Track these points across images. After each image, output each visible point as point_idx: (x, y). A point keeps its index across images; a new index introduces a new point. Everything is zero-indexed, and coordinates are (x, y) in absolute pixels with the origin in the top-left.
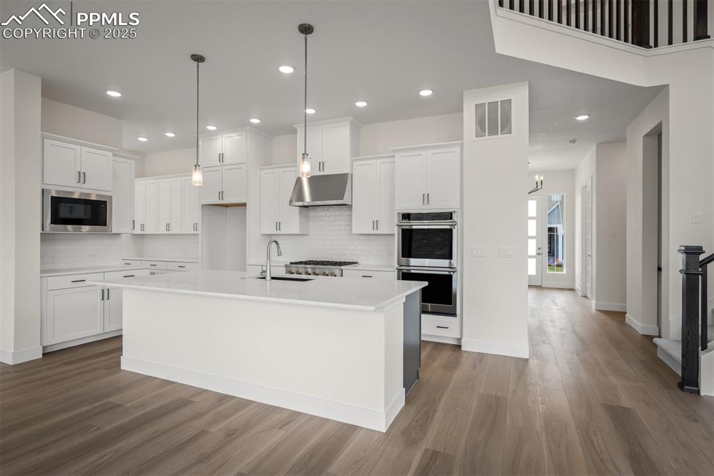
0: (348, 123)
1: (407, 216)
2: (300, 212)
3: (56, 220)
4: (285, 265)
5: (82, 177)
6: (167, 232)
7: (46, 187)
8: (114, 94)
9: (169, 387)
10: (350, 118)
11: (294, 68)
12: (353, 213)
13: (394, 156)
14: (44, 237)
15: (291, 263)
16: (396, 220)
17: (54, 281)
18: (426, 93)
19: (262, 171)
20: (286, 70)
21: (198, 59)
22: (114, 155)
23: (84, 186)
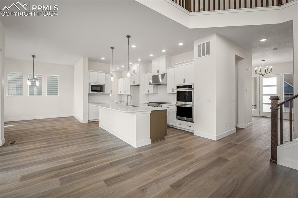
0: (165, 57)
1: (178, 87)
2: (154, 87)
3: (92, 91)
4: (148, 103)
5: (98, 80)
6: (125, 94)
7: (90, 83)
8: (103, 59)
9: (104, 131)
10: (165, 55)
11: (136, 46)
12: (167, 86)
13: (175, 67)
14: (89, 94)
15: (150, 103)
16: (175, 88)
17: (91, 105)
18: (181, 44)
19: (145, 75)
20: (134, 46)
21: (112, 48)
22: (106, 74)
23: (98, 82)
